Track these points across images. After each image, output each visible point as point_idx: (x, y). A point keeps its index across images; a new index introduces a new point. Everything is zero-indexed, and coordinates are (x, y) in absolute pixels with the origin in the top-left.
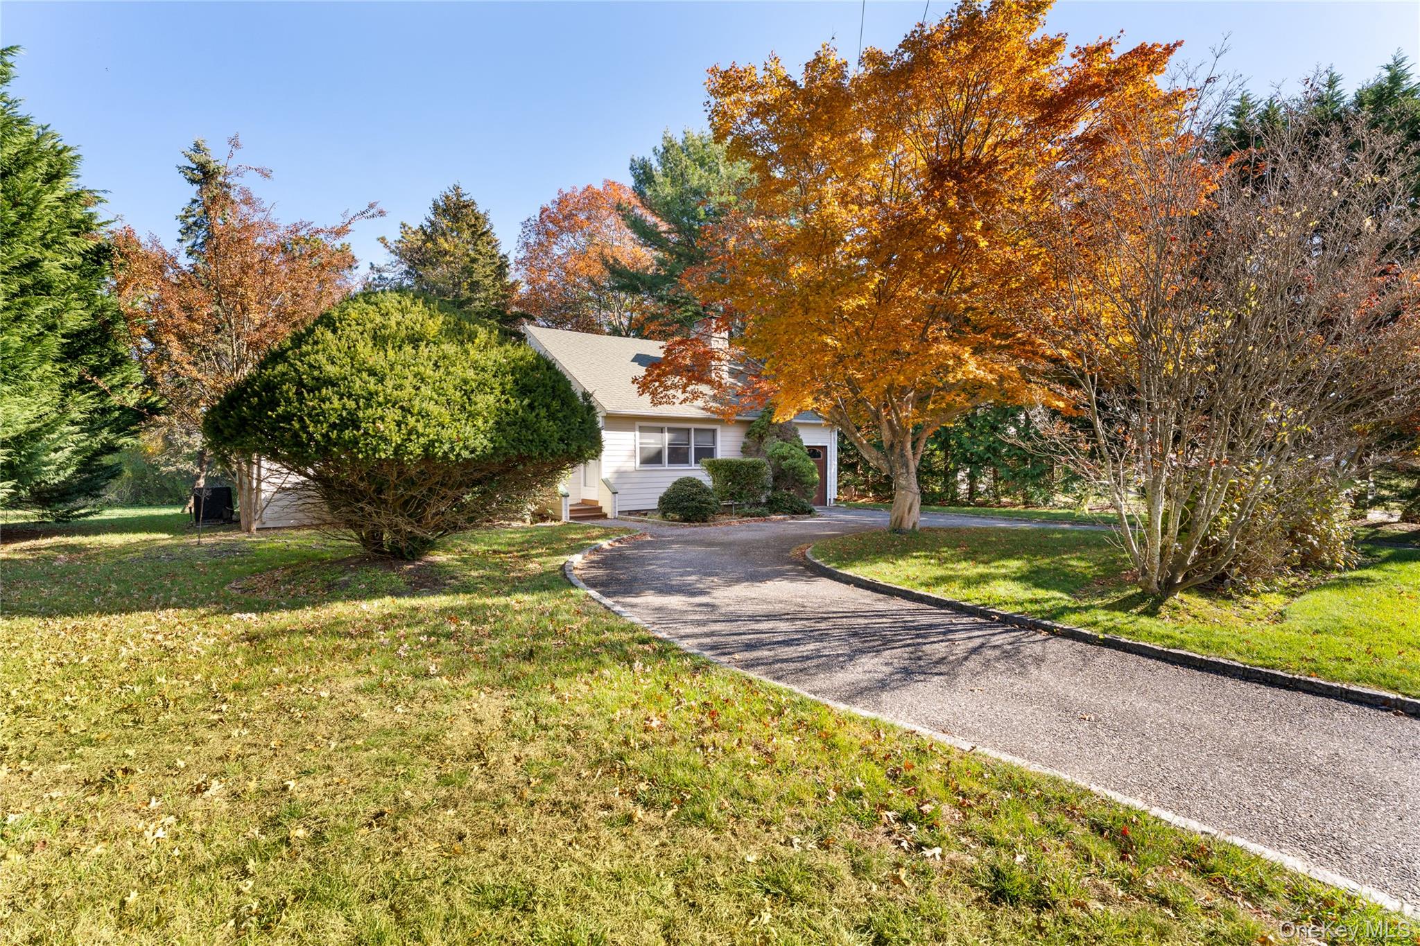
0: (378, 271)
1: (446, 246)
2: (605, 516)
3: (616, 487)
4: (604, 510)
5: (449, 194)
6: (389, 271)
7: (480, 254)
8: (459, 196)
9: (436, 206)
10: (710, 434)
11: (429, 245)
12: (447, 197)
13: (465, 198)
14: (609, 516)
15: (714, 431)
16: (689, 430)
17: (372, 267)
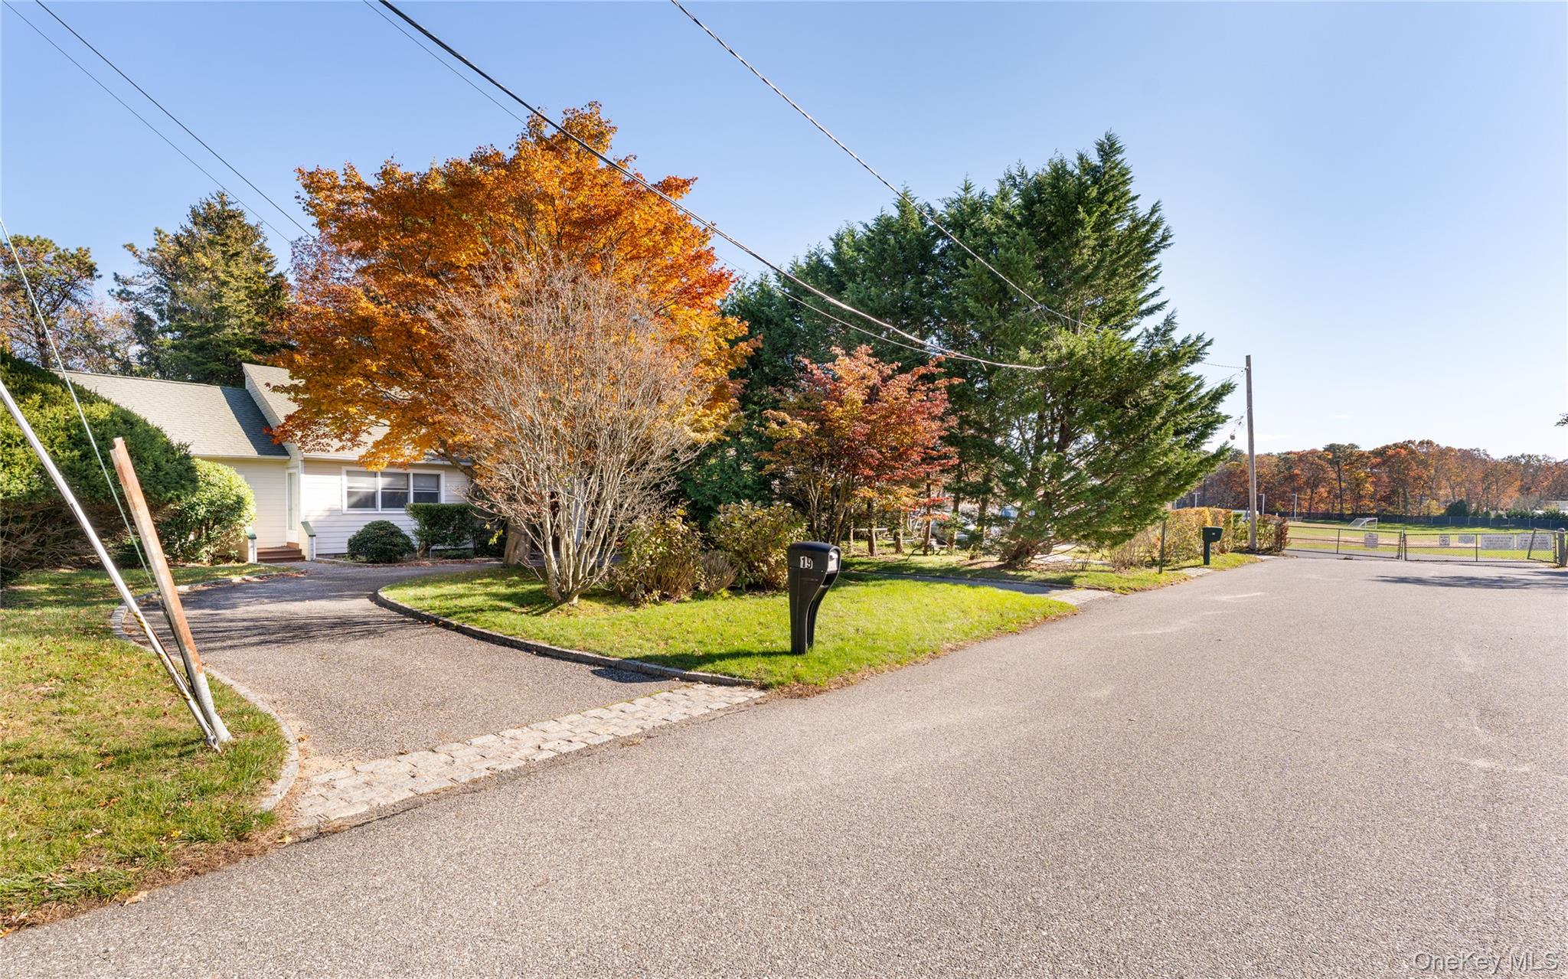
0: (125, 283)
1: (204, 260)
2: (303, 559)
3: (315, 530)
4: (304, 553)
5: (212, 201)
6: (140, 284)
7: (232, 276)
8: (223, 204)
9: (195, 214)
10: (435, 479)
11: (184, 259)
12: (209, 204)
13: (232, 207)
14: (307, 559)
15: (438, 477)
16: (407, 475)
17: (116, 278)
